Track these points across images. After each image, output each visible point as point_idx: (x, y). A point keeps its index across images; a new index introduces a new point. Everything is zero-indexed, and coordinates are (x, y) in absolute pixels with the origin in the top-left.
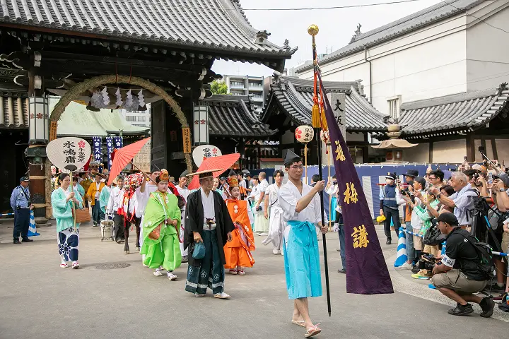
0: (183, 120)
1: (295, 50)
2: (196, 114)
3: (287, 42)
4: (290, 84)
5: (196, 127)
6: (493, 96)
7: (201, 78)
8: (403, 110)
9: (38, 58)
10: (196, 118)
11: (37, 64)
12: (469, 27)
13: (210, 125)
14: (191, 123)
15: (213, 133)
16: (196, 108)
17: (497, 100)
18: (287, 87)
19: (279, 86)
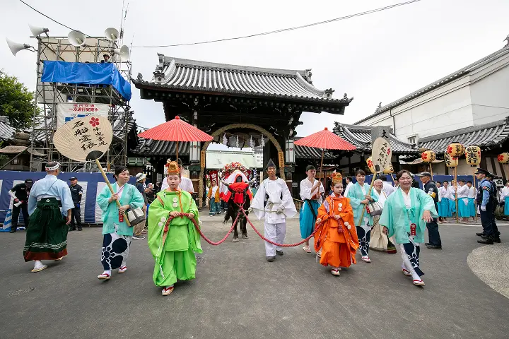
0: (278, 147)
1: (352, 99)
2: (287, 145)
3: (346, 95)
4: (346, 128)
5: (287, 152)
6: (501, 126)
7: (290, 123)
8: (420, 143)
9: (196, 114)
10: (287, 147)
11: (196, 118)
12: (472, 83)
13: (296, 153)
14: (284, 149)
15: (298, 157)
16: (287, 141)
17: (506, 128)
18: (344, 129)
19: (339, 129)
